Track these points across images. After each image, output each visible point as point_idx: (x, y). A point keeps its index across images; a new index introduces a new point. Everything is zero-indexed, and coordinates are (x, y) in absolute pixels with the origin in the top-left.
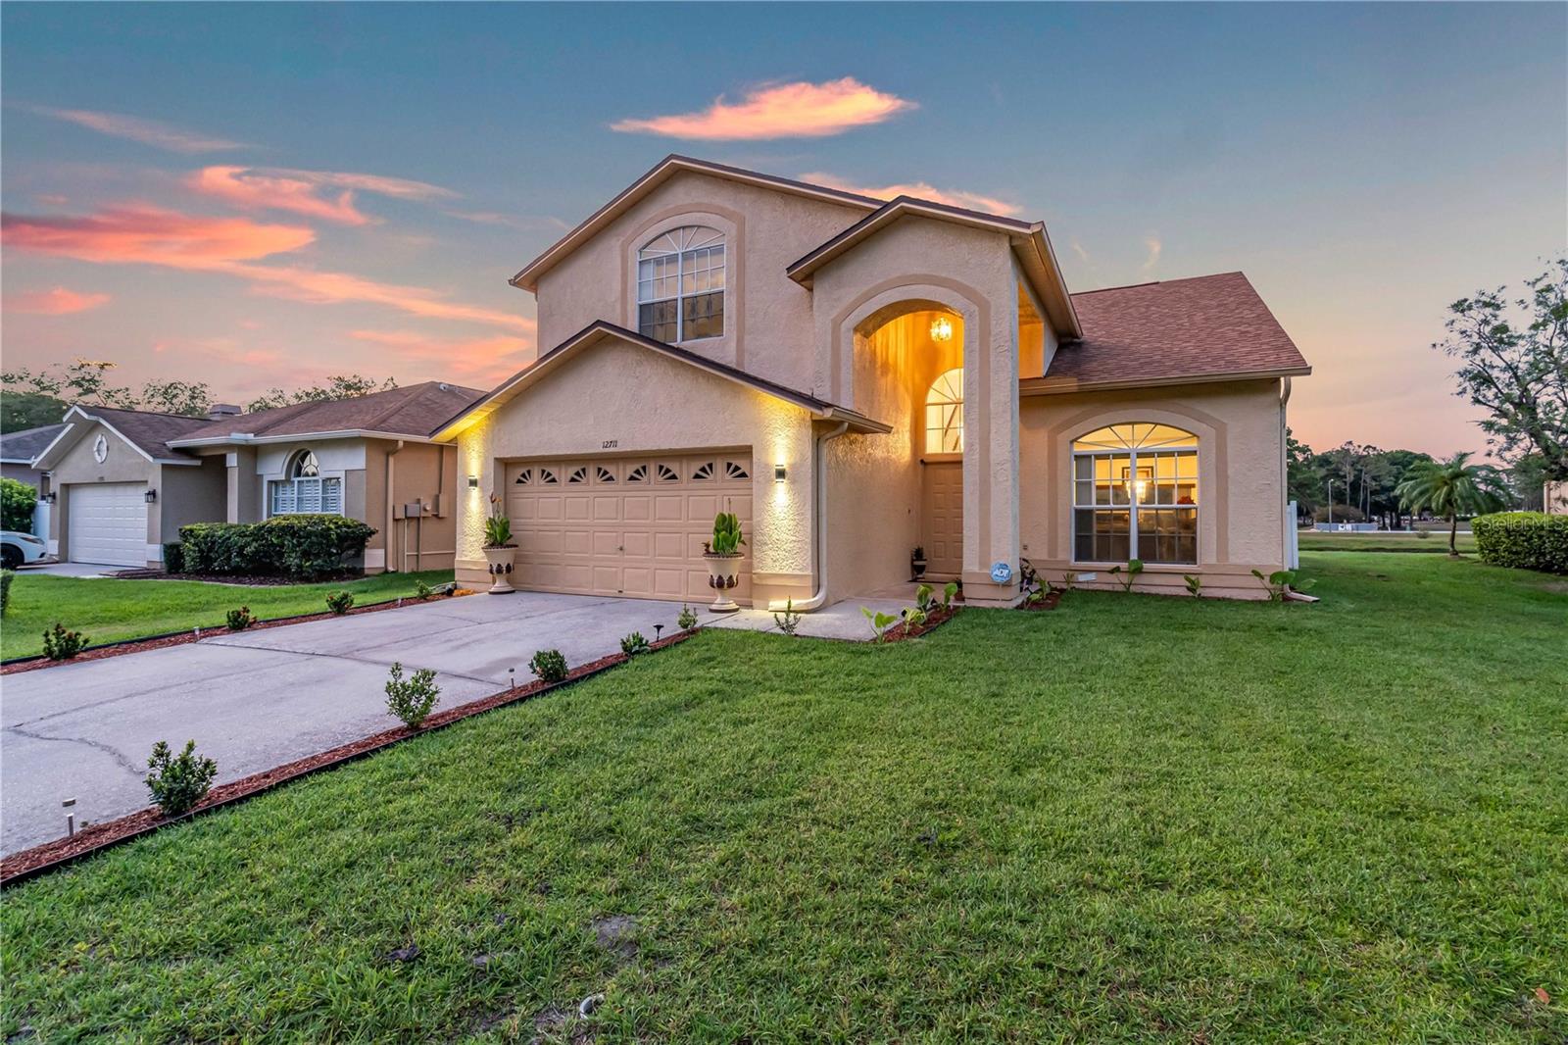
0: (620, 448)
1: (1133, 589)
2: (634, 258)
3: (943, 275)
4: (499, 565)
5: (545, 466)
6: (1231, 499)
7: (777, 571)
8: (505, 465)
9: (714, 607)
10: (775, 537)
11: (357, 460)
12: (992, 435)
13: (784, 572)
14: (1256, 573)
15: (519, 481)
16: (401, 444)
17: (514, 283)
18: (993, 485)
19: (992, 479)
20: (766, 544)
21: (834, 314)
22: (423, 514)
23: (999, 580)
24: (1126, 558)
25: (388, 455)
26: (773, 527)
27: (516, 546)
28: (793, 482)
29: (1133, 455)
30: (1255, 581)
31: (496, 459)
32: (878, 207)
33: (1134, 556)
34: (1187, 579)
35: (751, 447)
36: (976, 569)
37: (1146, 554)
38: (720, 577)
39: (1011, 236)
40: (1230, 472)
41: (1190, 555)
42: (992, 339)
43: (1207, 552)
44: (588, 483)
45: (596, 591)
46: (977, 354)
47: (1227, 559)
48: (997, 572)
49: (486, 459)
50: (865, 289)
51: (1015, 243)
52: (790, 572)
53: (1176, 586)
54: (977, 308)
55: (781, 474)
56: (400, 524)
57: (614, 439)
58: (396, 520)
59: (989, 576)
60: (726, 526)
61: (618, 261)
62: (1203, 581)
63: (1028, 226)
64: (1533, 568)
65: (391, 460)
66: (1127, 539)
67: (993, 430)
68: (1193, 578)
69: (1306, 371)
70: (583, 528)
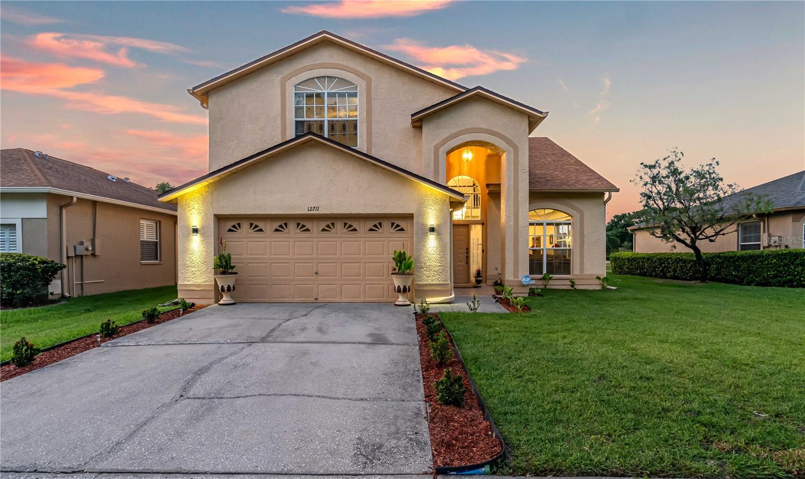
0: (322, 211)
1: (547, 287)
2: (291, 90)
3: (495, 130)
6: (585, 246)
7: (430, 282)
9: (397, 303)
10: (428, 264)
12: (520, 213)
13: (434, 283)
14: (598, 278)
15: (230, 230)
16: (75, 199)
17: (193, 92)
18: (520, 237)
19: (520, 235)
20: (423, 268)
21: (437, 142)
22: (86, 253)
23: (525, 283)
24: (541, 273)
25: (61, 208)
26: (427, 259)
27: (236, 273)
28: (439, 234)
29: (545, 224)
30: (598, 281)
31: (215, 215)
32: (464, 91)
33: (545, 271)
34: (571, 282)
35: (412, 214)
36: (512, 278)
37: (550, 271)
39: (529, 116)
40: (585, 233)
41: (568, 272)
42: (520, 165)
43: (575, 270)
44: (289, 233)
45: (297, 300)
46: (513, 173)
47: (584, 272)
48: (524, 280)
49: (206, 214)
50: (453, 132)
51: (530, 120)
52: (438, 282)
53: (566, 285)
54: (513, 150)
55: (432, 230)
57: (316, 206)
58: (68, 258)
59: (520, 281)
60: (401, 259)
62: (577, 282)
63: (541, 113)
64: (638, 274)
65: (64, 211)
66: (541, 264)
67: (520, 211)
68: (573, 280)
69: (618, 190)
70: (286, 261)
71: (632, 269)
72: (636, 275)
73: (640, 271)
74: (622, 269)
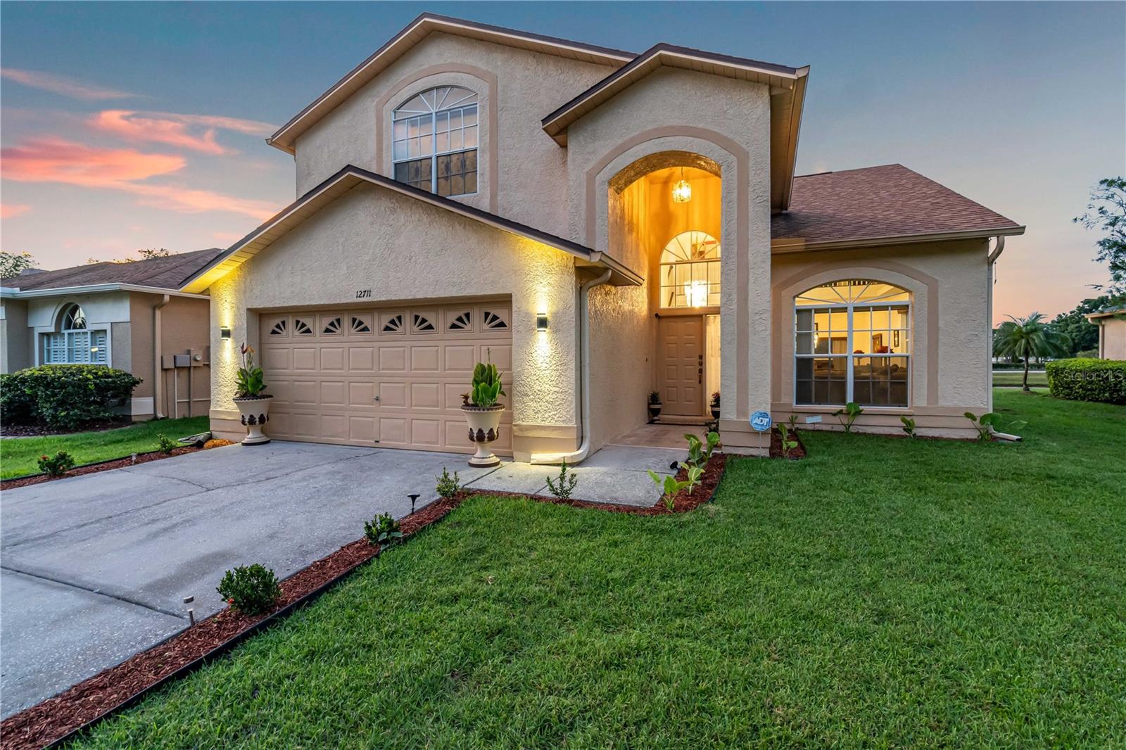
0: (376, 297)
1: (852, 429)
2: (389, 117)
3: (701, 126)
4: (251, 416)
5: (301, 317)
6: (942, 350)
7: (539, 422)
8: (259, 316)
9: (474, 461)
10: (537, 388)
11: (121, 312)
12: (751, 286)
13: (547, 424)
14: (968, 415)
15: (274, 332)
16: (167, 298)
17: (272, 142)
18: (750, 334)
19: (750, 329)
20: (527, 395)
21: (588, 167)
22: (194, 364)
23: (759, 428)
24: (843, 401)
25: (154, 309)
26: (535, 378)
27: (271, 396)
28: (556, 331)
29: (850, 309)
30: (968, 422)
31: (248, 309)
33: (850, 398)
34: (903, 421)
35: (510, 296)
36: (734, 417)
37: (861, 398)
38: (480, 431)
39: (771, 84)
40: (941, 323)
41: (901, 400)
42: (750, 189)
43: (918, 396)
44: (342, 334)
45: (353, 441)
46: (735, 205)
47: (937, 403)
48: (757, 421)
49: (238, 309)
50: (620, 142)
51: (775, 92)
52: (553, 423)
53: (894, 427)
54: (735, 159)
55: (543, 323)
56: (170, 374)
57: (368, 288)
58: (164, 370)
59: (748, 424)
60: (485, 376)
61: (372, 122)
62: (917, 421)
63: (793, 71)
64: (1106, 401)
65: (158, 313)
66: (843, 385)
67: (751, 279)
68: (908, 419)
69: (1020, 230)
70: (338, 379)
71: (1092, 390)
72: (1101, 401)
73: (1111, 394)
74: (1071, 389)
